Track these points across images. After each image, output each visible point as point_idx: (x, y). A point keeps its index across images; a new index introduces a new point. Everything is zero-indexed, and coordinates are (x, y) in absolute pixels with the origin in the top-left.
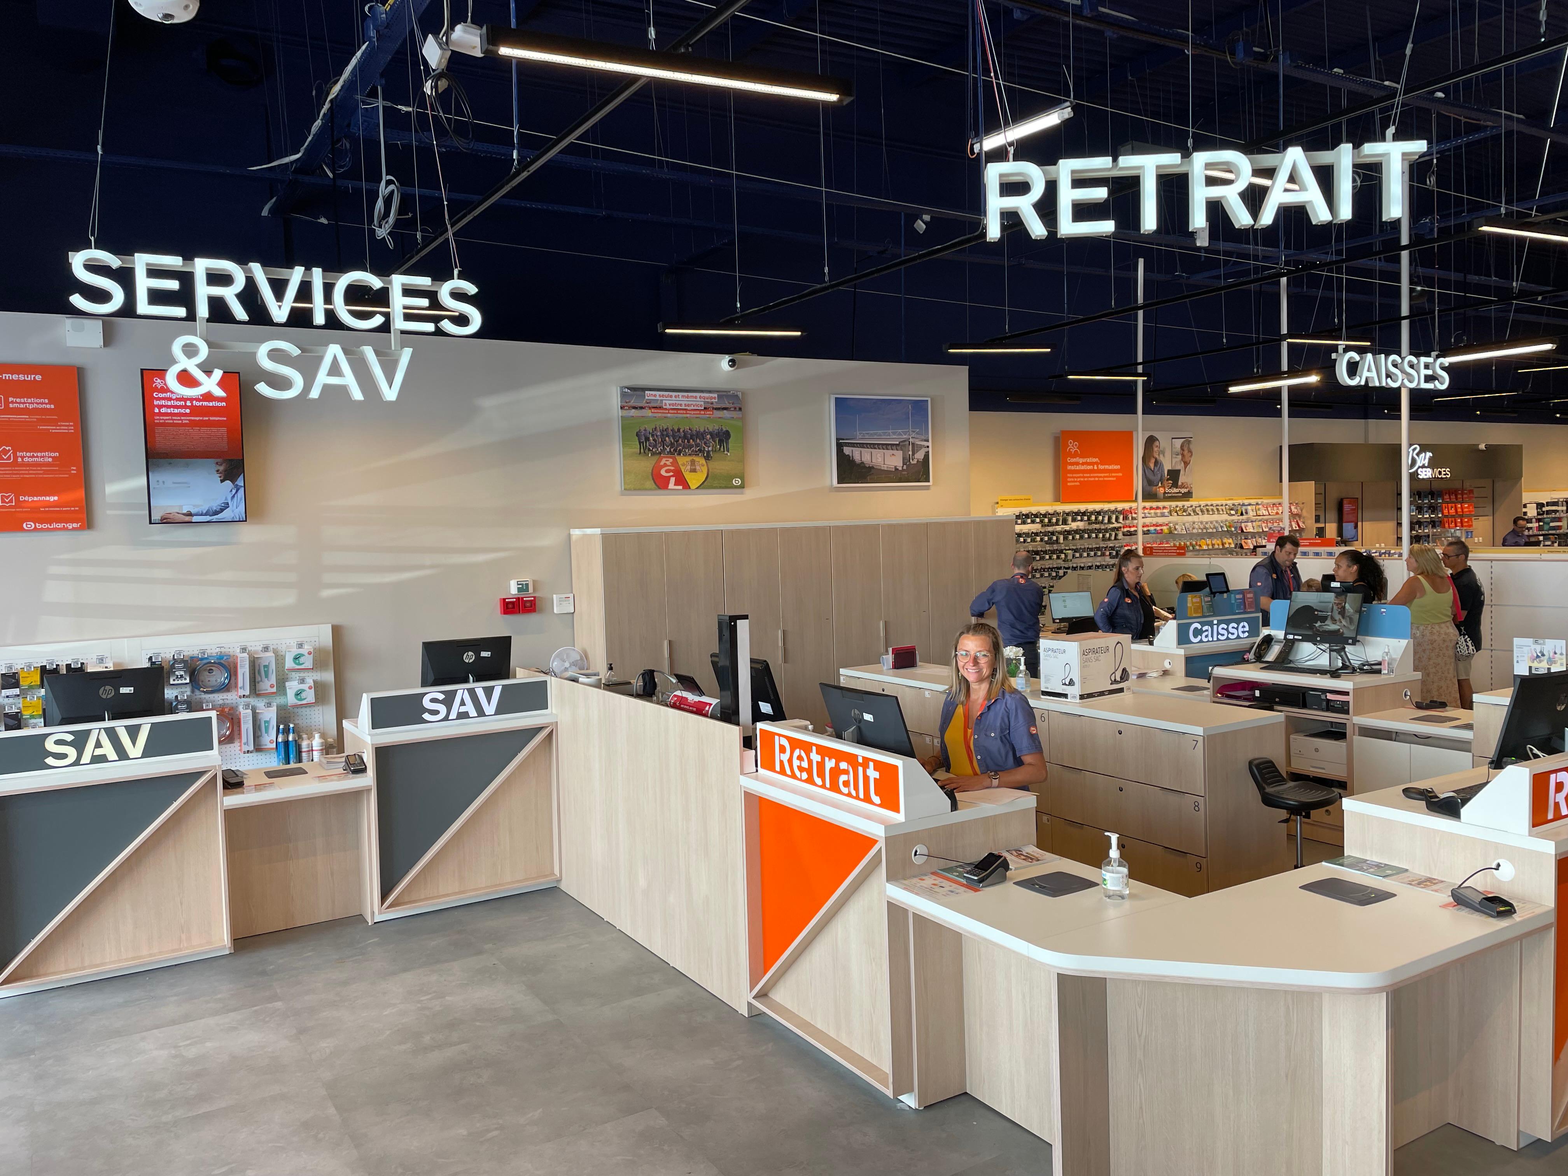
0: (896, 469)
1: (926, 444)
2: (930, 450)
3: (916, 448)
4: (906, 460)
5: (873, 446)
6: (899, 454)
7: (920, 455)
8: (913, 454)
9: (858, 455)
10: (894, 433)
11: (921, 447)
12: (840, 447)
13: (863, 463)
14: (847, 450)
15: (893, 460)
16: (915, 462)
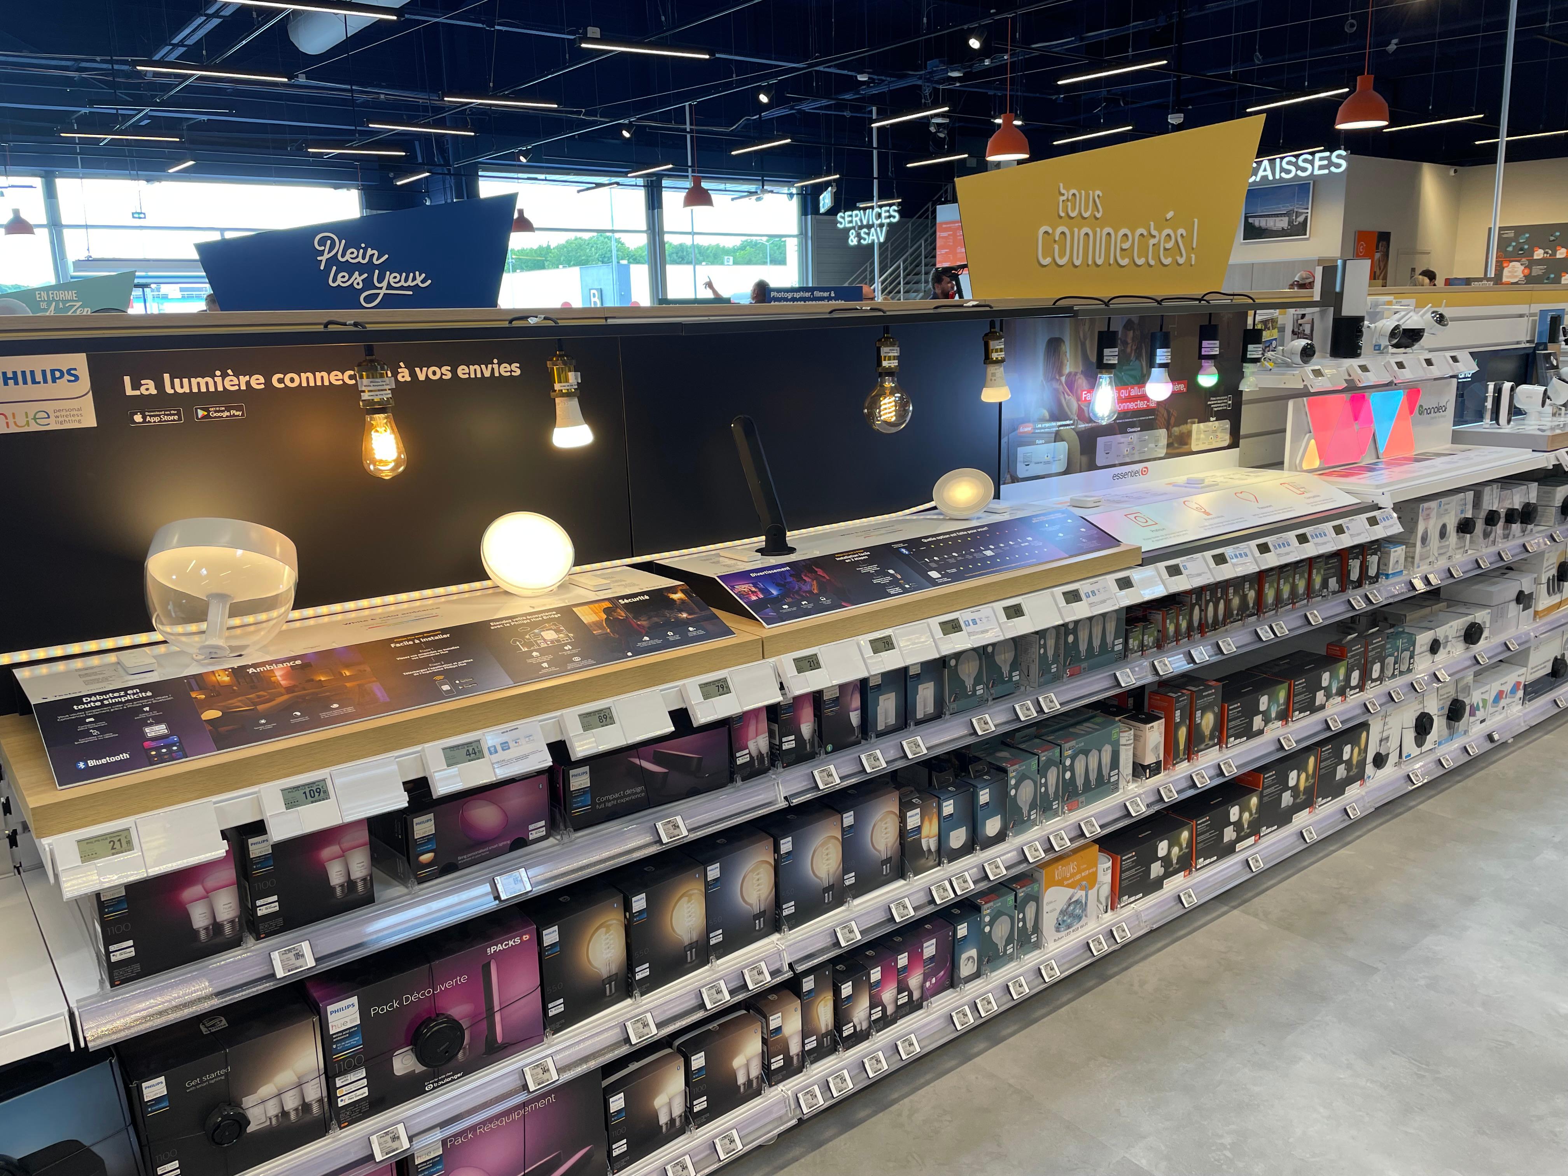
0: (1283, 229)
1: (1306, 211)
2: (1309, 215)
3: (1298, 214)
4: (1290, 223)
5: (1268, 216)
6: (1286, 219)
7: (1301, 219)
8: (1296, 218)
9: (1257, 222)
10: (1283, 207)
11: (1303, 213)
12: (1246, 218)
13: (1260, 227)
14: (1250, 220)
15: (1282, 223)
16: (1297, 223)
